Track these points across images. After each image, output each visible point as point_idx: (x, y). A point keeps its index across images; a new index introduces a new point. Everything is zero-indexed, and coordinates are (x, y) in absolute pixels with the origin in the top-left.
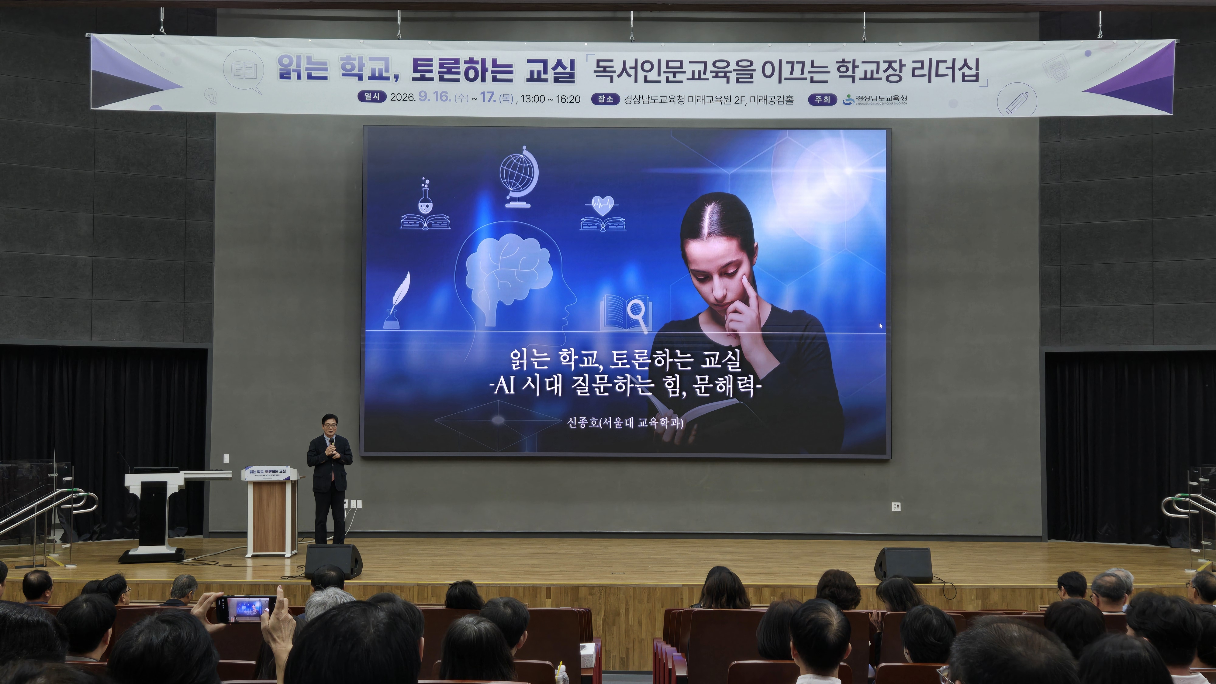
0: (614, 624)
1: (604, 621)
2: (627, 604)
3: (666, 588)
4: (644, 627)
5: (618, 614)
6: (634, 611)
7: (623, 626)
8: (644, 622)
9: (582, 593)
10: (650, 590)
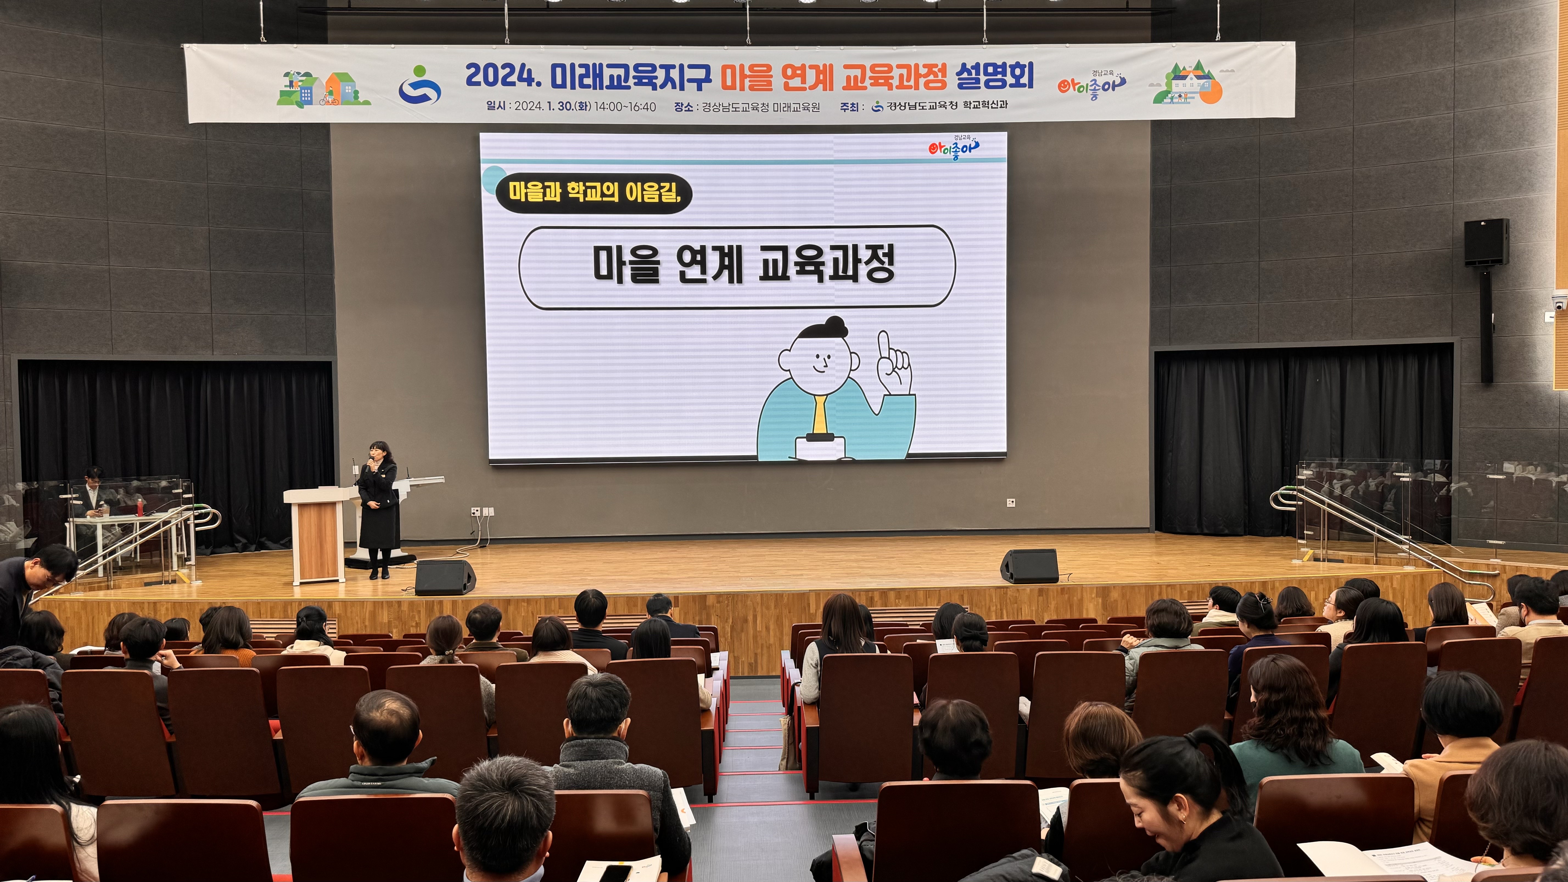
0: (742, 631)
1: (732, 628)
2: (755, 611)
3: (793, 594)
4: (772, 633)
5: (746, 621)
6: (762, 616)
7: (751, 632)
8: (772, 627)
9: (710, 601)
10: (778, 596)
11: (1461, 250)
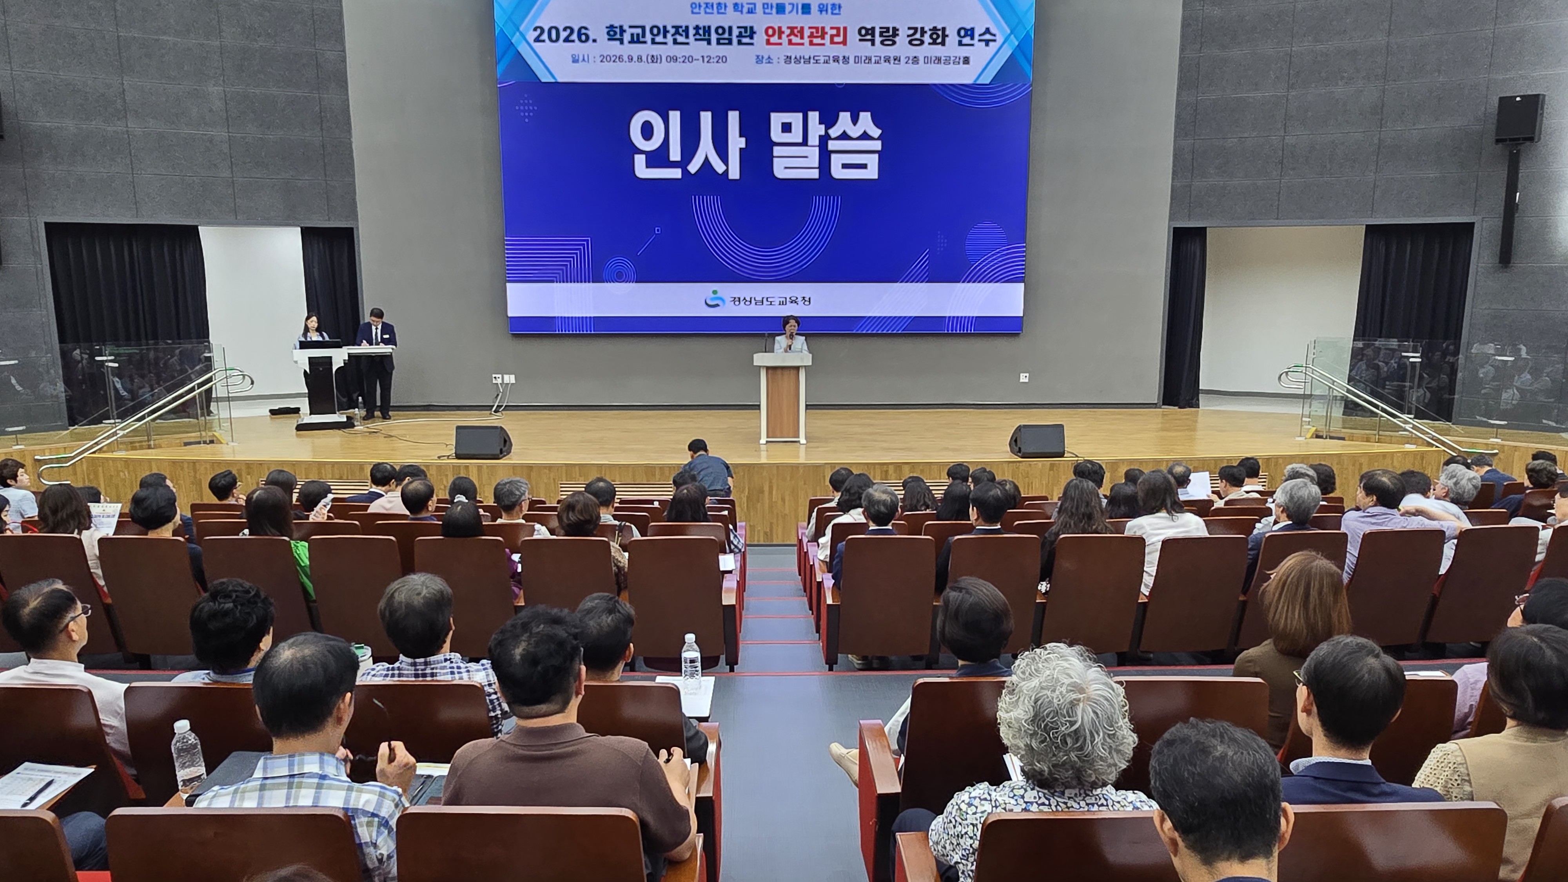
2: (771, 482)
3: (809, 467)
6: (778, 488)
10: (794, 468)
11: (1492, 126)
